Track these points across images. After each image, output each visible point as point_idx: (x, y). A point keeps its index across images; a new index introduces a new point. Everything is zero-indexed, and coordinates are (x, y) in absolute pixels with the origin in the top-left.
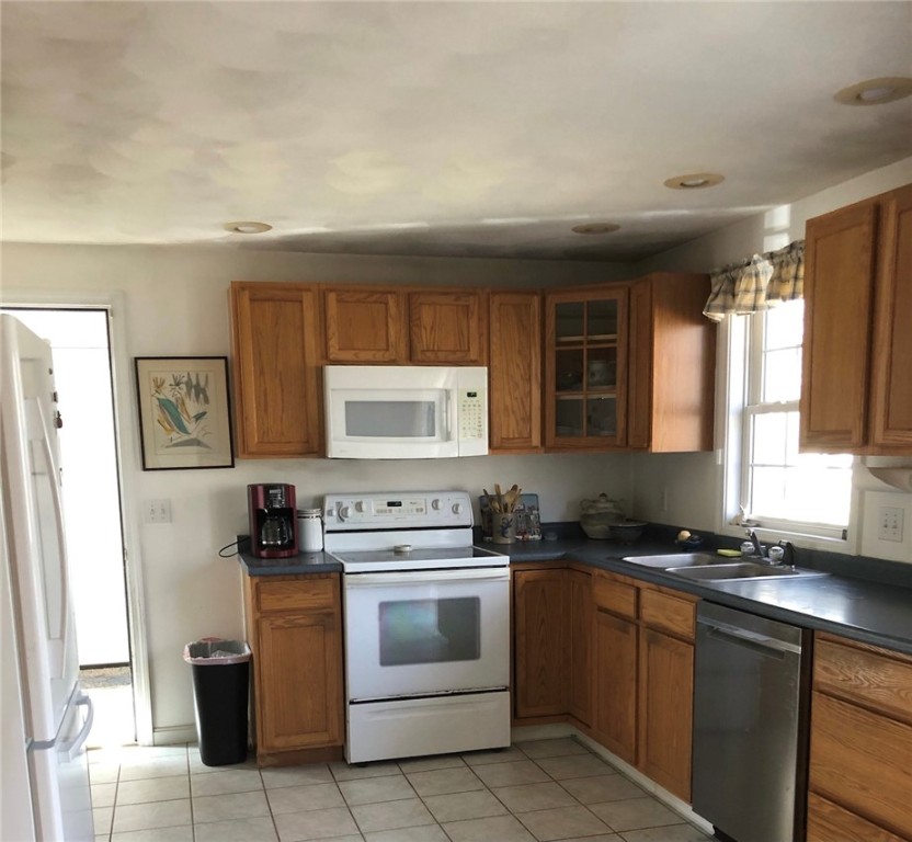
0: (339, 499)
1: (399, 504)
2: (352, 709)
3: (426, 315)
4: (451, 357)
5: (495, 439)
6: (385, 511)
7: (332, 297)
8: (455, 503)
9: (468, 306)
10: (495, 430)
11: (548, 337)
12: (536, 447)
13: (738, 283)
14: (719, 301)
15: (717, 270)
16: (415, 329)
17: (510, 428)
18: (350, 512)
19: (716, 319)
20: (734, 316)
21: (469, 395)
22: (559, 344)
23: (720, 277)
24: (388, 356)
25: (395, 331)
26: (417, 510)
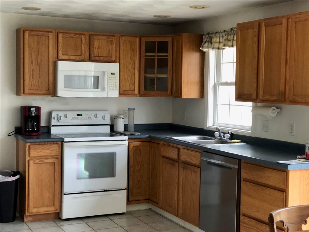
0: (58, 113)
1: (82, 115)
2: (65, 197)
3: (96, 44)
4: (105, 59)
5: (121, 91)
6: (76, 118)
7: (60, 35)
8: (104, 115)
9: (112, 41)
10: (121, 87)
11: (142, 53)
12: (137, 94)
13: (213, 39)
14: (206, 45)
15: (205, 33)
16: (92, 48)
17: (127, 86)
18: (62, 118)
19: (205, 51)
20: (211, 50)
21: (112, 74)
22: (146, 56)
23: (206, 36)
24: (81, 58)
25: (85, 48)
26: (89, 118)
